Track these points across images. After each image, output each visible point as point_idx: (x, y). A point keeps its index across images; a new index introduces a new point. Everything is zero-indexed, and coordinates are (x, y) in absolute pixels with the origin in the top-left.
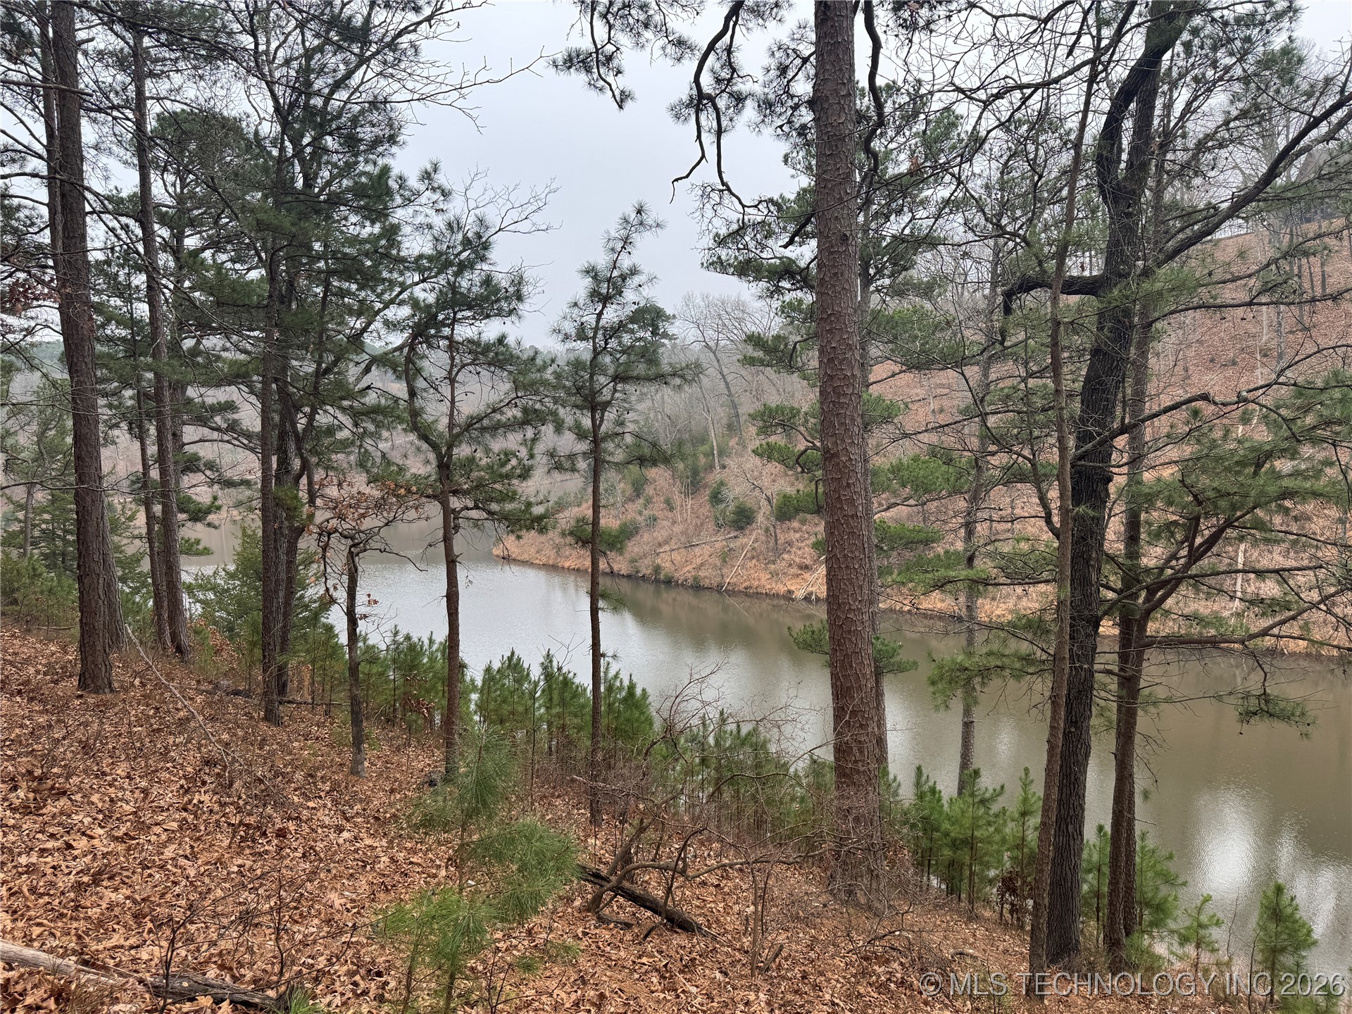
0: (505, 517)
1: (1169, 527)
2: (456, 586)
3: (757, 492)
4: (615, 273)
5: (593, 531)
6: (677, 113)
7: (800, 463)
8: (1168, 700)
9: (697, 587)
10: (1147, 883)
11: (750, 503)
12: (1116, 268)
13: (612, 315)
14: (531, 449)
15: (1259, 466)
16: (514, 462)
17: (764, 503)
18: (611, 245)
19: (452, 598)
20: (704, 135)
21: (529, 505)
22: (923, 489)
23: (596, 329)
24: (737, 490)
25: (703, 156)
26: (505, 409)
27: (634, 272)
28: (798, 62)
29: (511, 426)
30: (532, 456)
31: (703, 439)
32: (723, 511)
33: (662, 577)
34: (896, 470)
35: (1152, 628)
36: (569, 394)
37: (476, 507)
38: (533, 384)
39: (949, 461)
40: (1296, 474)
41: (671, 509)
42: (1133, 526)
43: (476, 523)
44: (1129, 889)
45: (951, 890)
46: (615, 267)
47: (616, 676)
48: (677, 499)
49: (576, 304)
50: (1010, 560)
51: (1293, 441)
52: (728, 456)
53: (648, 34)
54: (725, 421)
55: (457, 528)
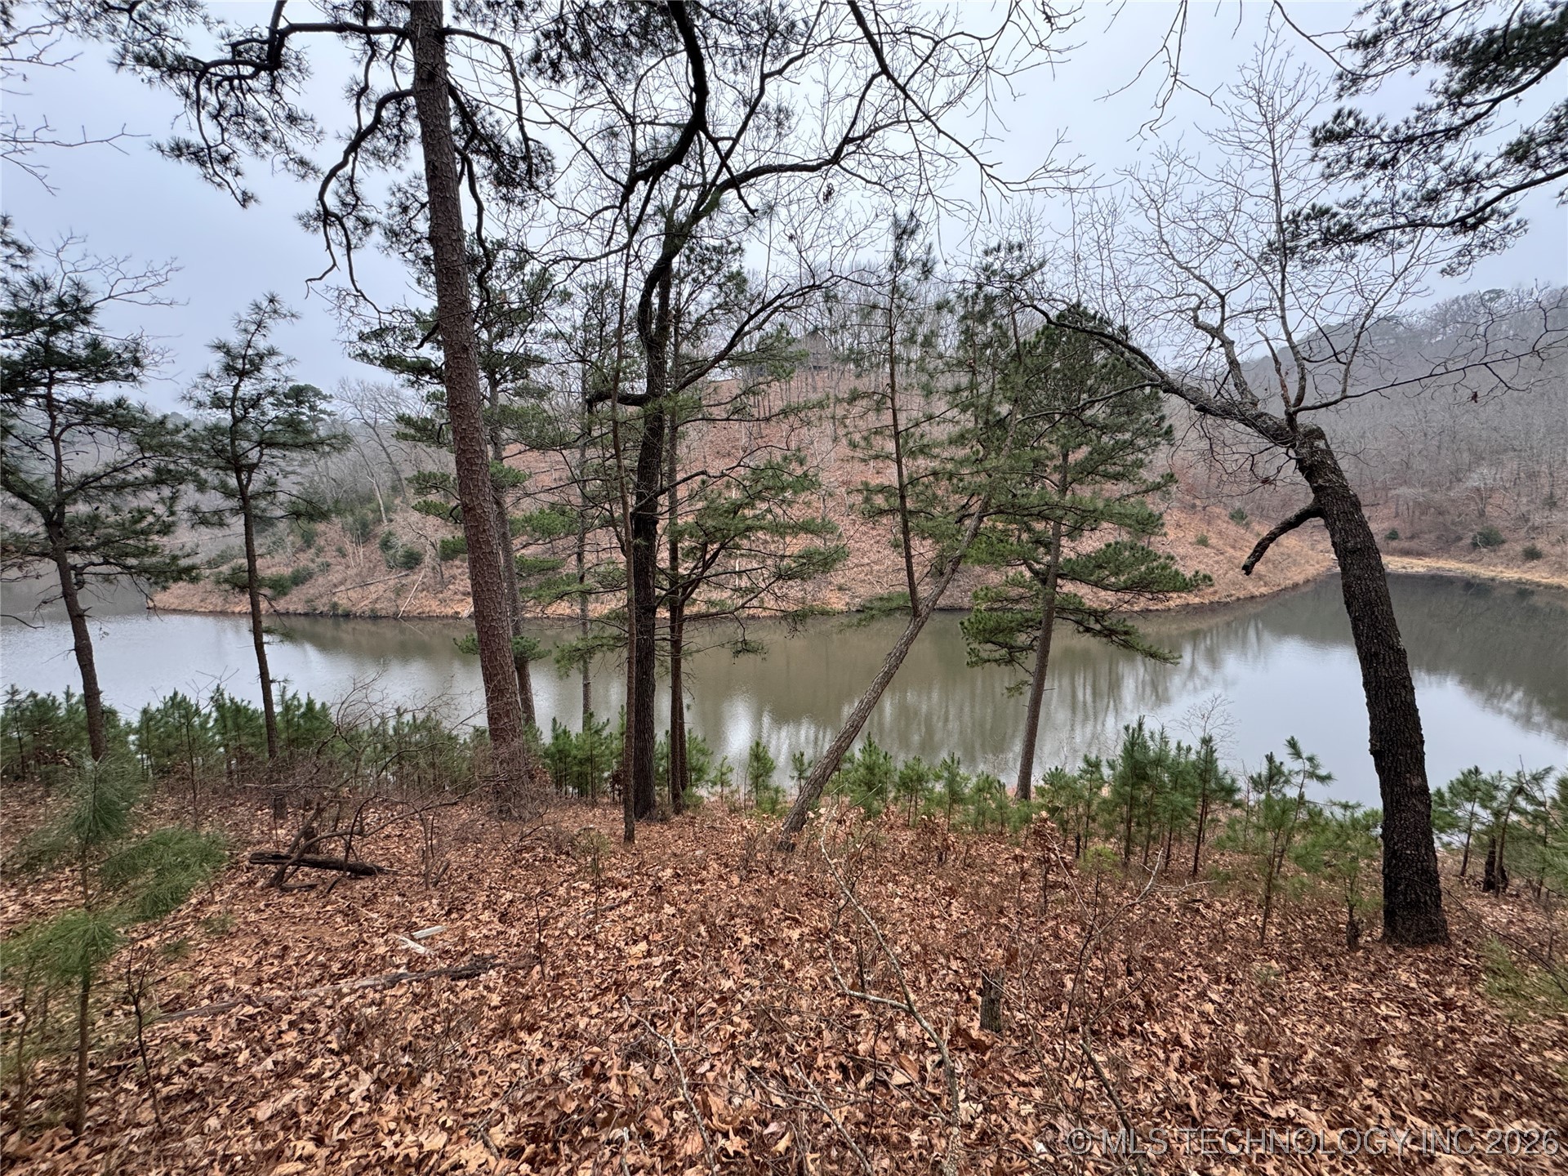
0: (142, 570)
1: (692, 550)
2: (87, 638)
3: (423, 540)
4: (250, 352)
5: (250, 578)
6: (305, 221)
7: (451, 516)
8: (698, 651)
9: (375, 617)
10: (694, 758)
11: (417, 549)
12: (654, 391)
13: (248, 388)
14: (171, 506)
15: (736, 513)
16: (150, 519)
17: (429, 547)
18: (242, 326)
19: (83, 652)
20: (332, 245)
21: (175, 558)
22: (548, 533)
23: (234, 399)
24: (404, 539)
25: (335, 265)
26: (130, 469)
27: (272, 352)
28: (416, 205)
29: (139, 486)
30: (172, 513)
31: (370, 498)
32: (394, 556)
33: (340, 612)
34: (528, 520)
35: (687, 611)
36: (209, 456)
37: (106, 562)
38: (161, 446)
39: (563, 513)
40: (755, 516)
41: (344, 556)
42: (674, 551)
43: (107, 578)
44: (683, 763)
45: (581, 794)
46: (249, 346)
47: (294, 697)
48: (349, 548)
49: (208, 376)
50: (604, 577)
51: (751, 499)
52: (395, 512)
53: (267, 147)
54: (389, 484)
55: (81, 584)
